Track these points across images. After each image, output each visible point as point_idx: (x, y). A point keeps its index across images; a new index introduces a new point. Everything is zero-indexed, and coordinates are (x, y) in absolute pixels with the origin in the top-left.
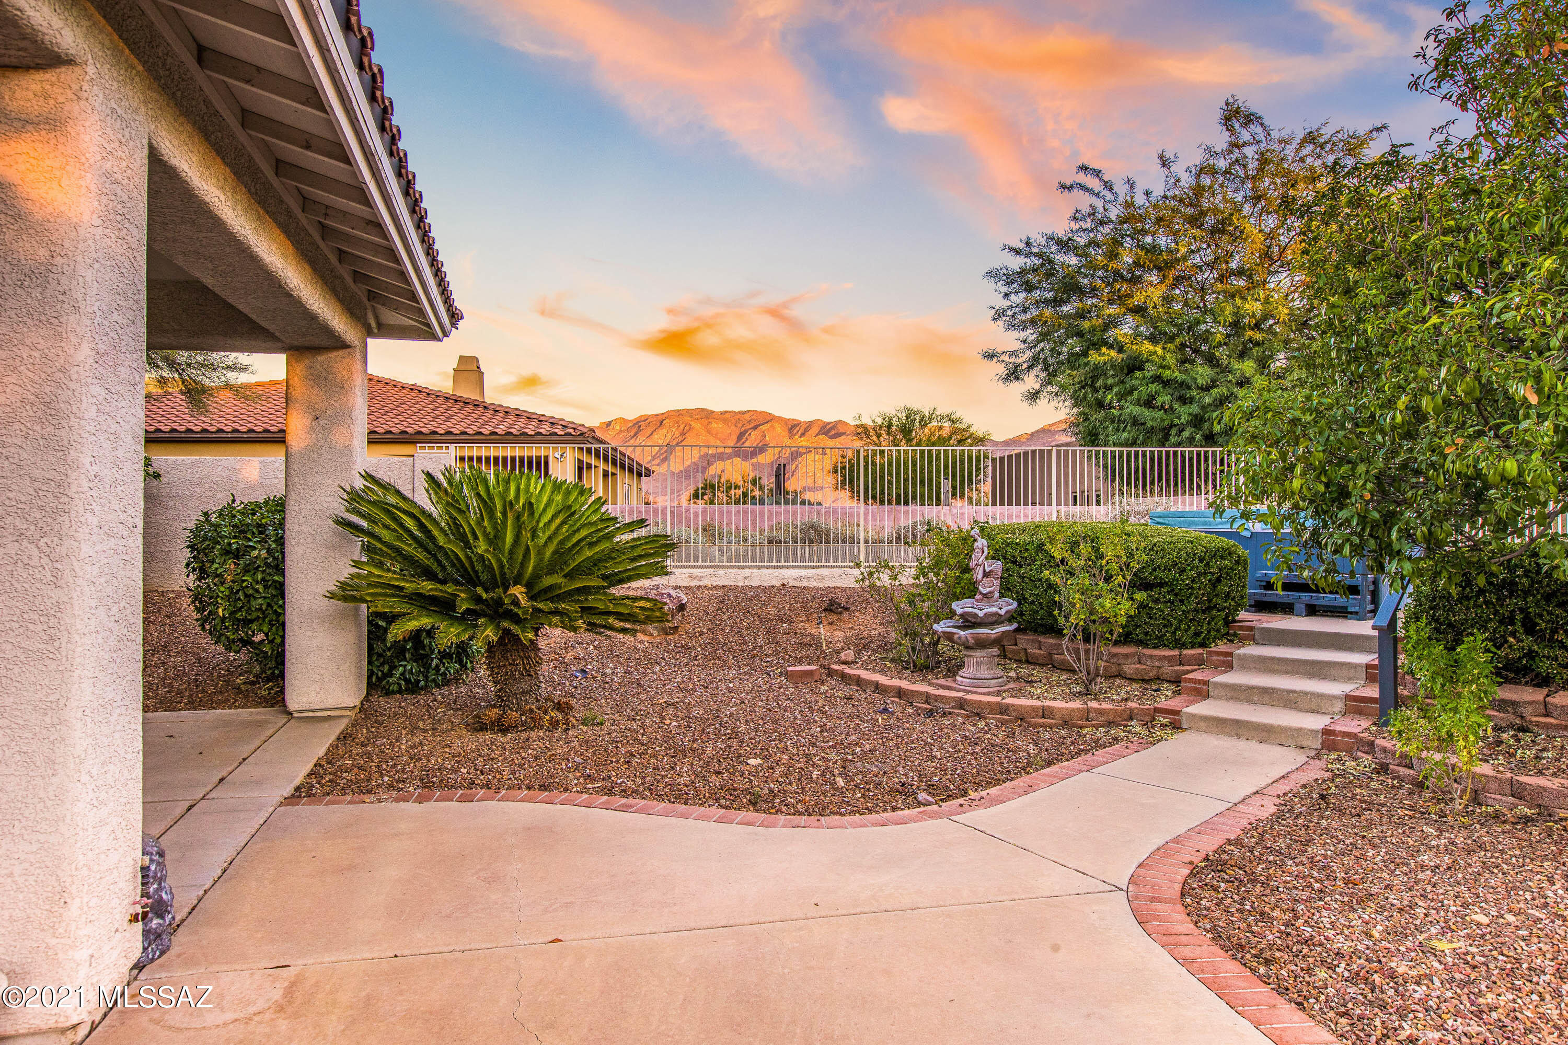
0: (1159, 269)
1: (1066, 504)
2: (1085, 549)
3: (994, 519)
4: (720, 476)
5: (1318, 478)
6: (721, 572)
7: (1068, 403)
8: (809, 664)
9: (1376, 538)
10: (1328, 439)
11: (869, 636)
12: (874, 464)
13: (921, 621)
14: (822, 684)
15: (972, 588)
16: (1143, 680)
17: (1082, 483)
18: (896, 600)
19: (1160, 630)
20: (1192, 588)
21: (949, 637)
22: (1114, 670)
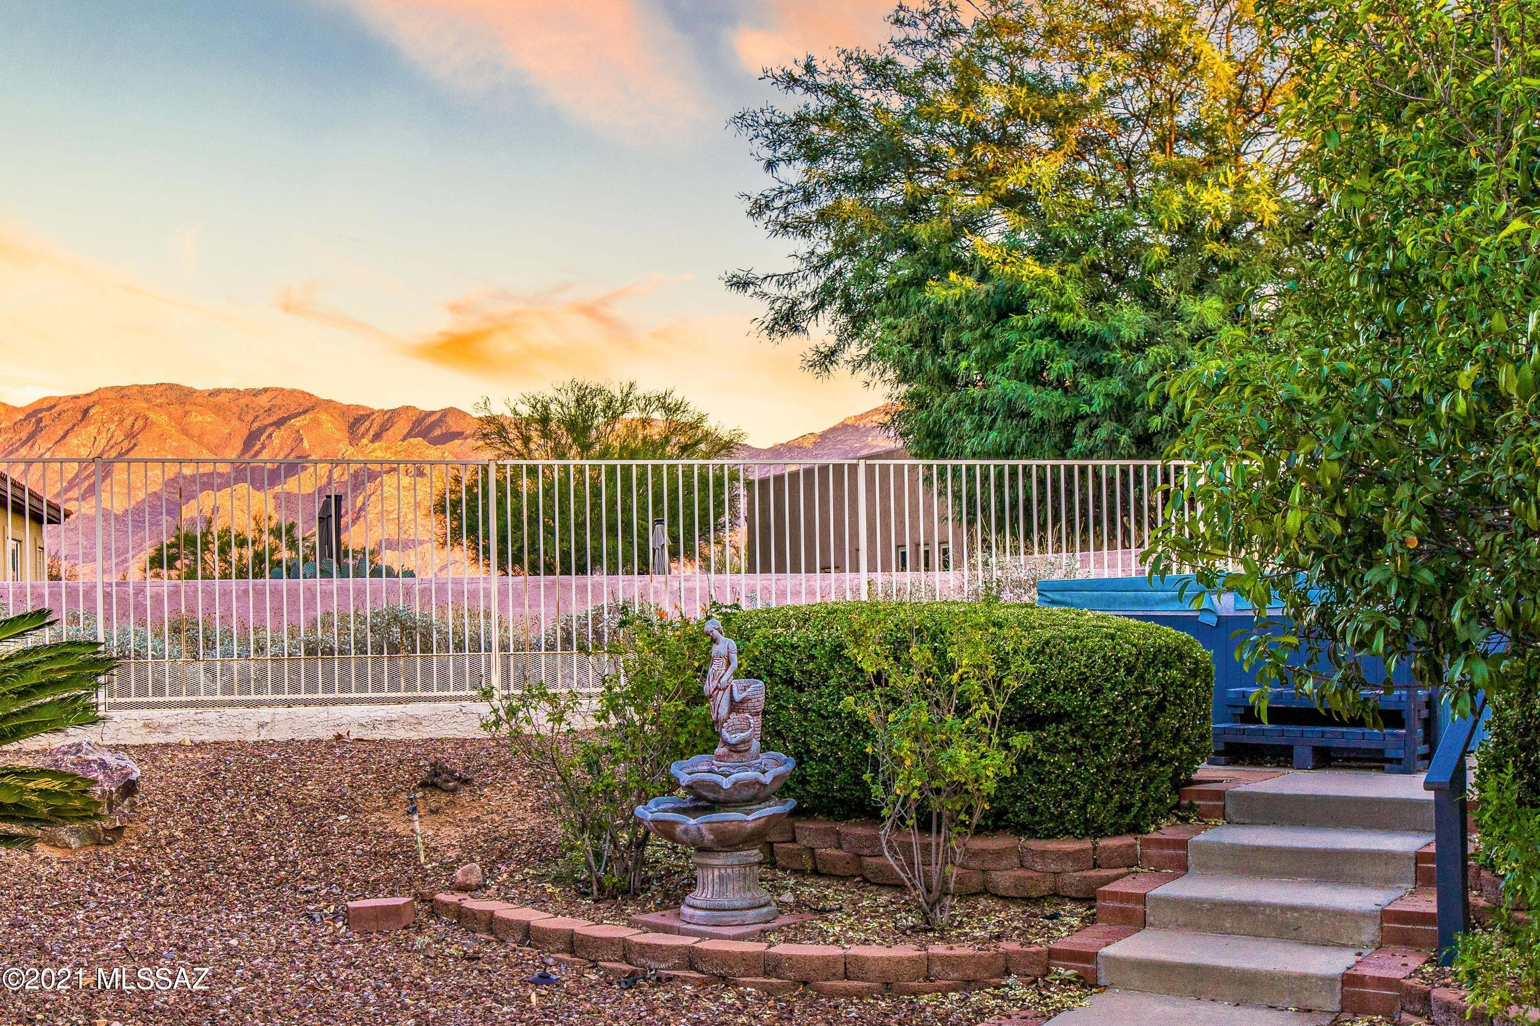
0: (1052, 122)
1: (886, 568)
2: (919, 654)
3: (752, 599)
4: (209, 522)
5: (1330, 508)
6: (211, 715)
7: (890, 375)
8: (392, 893)
9: (1429, 619)
10: (1347, 438)
11: (512, 833)
12: (517, 494)
13: (612, 801)
14: (419, 931)
15: (709, 733)
16: (1027, 900)
17: (914, 527)
18: (564, 763)
19: (1057, 805)
20: (1114, 723)
21: (666, 830)
22: (976, 881)
